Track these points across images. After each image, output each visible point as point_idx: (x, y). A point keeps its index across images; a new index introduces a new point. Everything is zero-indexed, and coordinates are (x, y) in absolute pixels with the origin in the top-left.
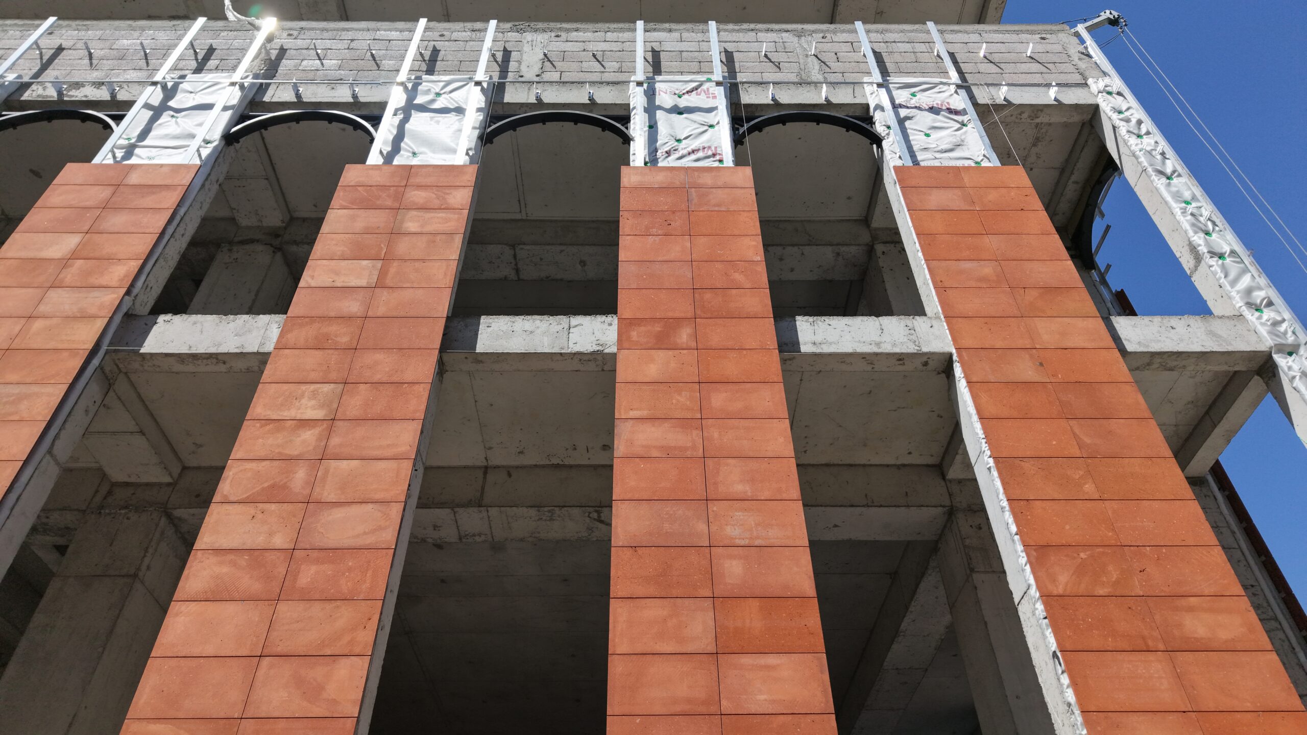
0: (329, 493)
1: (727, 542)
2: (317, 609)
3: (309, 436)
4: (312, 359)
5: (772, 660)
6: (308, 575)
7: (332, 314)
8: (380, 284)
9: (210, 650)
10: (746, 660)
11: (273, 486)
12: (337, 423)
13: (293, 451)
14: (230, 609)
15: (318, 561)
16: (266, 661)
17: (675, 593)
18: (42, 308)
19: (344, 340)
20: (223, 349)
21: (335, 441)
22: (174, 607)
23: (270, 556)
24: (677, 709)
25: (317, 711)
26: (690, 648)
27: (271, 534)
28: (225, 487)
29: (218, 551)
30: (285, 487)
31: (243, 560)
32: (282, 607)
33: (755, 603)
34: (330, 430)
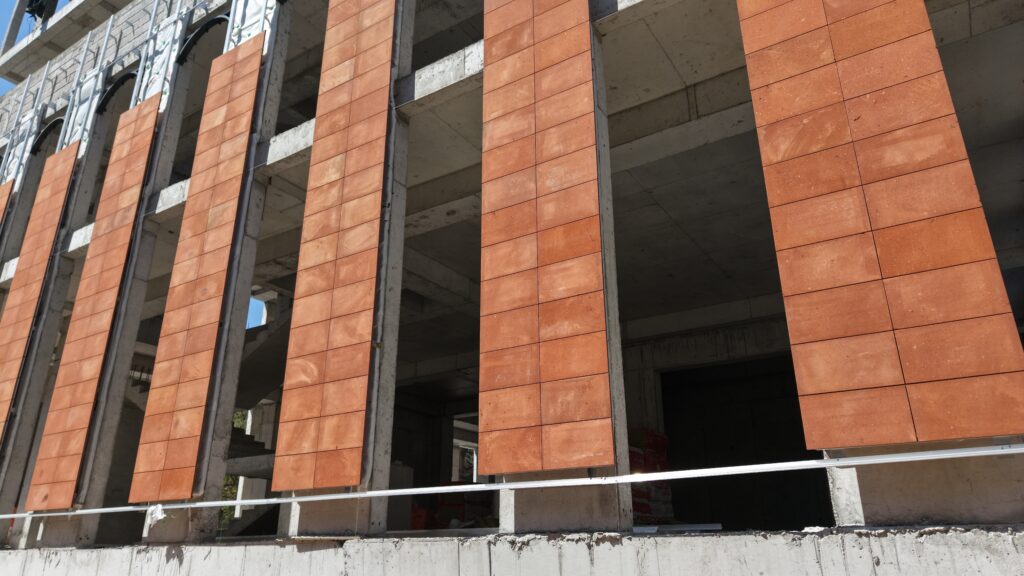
0: (347, 223)
1: (546, 192)
2: (349, 289)
3: (334, 191)
4: (330, 142)
5: (568, 264)
6: (344, 271)
7: (336, 107)
8: (356, 76)
9: (311, 321)
10: (554, 267)
11: (323, 227)
12: (347, 179)
13: (329, 204)
14: (316, 298)
15: (347, 264)
16: (333, 321)
17: (515, 235)
18: (222, 157)
19: (342, 123)
20: (299, 149)
21: (346, 190)
22: (296, 302)
23: (327, 266)
24: (515, 305)
25: (355, 341)
26: (524, 267)
27: (326, 254)
28: (306, 234)
29: (307, 269)
30: (328, 226)
31: (317, 271)
32: (336, 292)
33: (561, 229)
34: (343, 185)
